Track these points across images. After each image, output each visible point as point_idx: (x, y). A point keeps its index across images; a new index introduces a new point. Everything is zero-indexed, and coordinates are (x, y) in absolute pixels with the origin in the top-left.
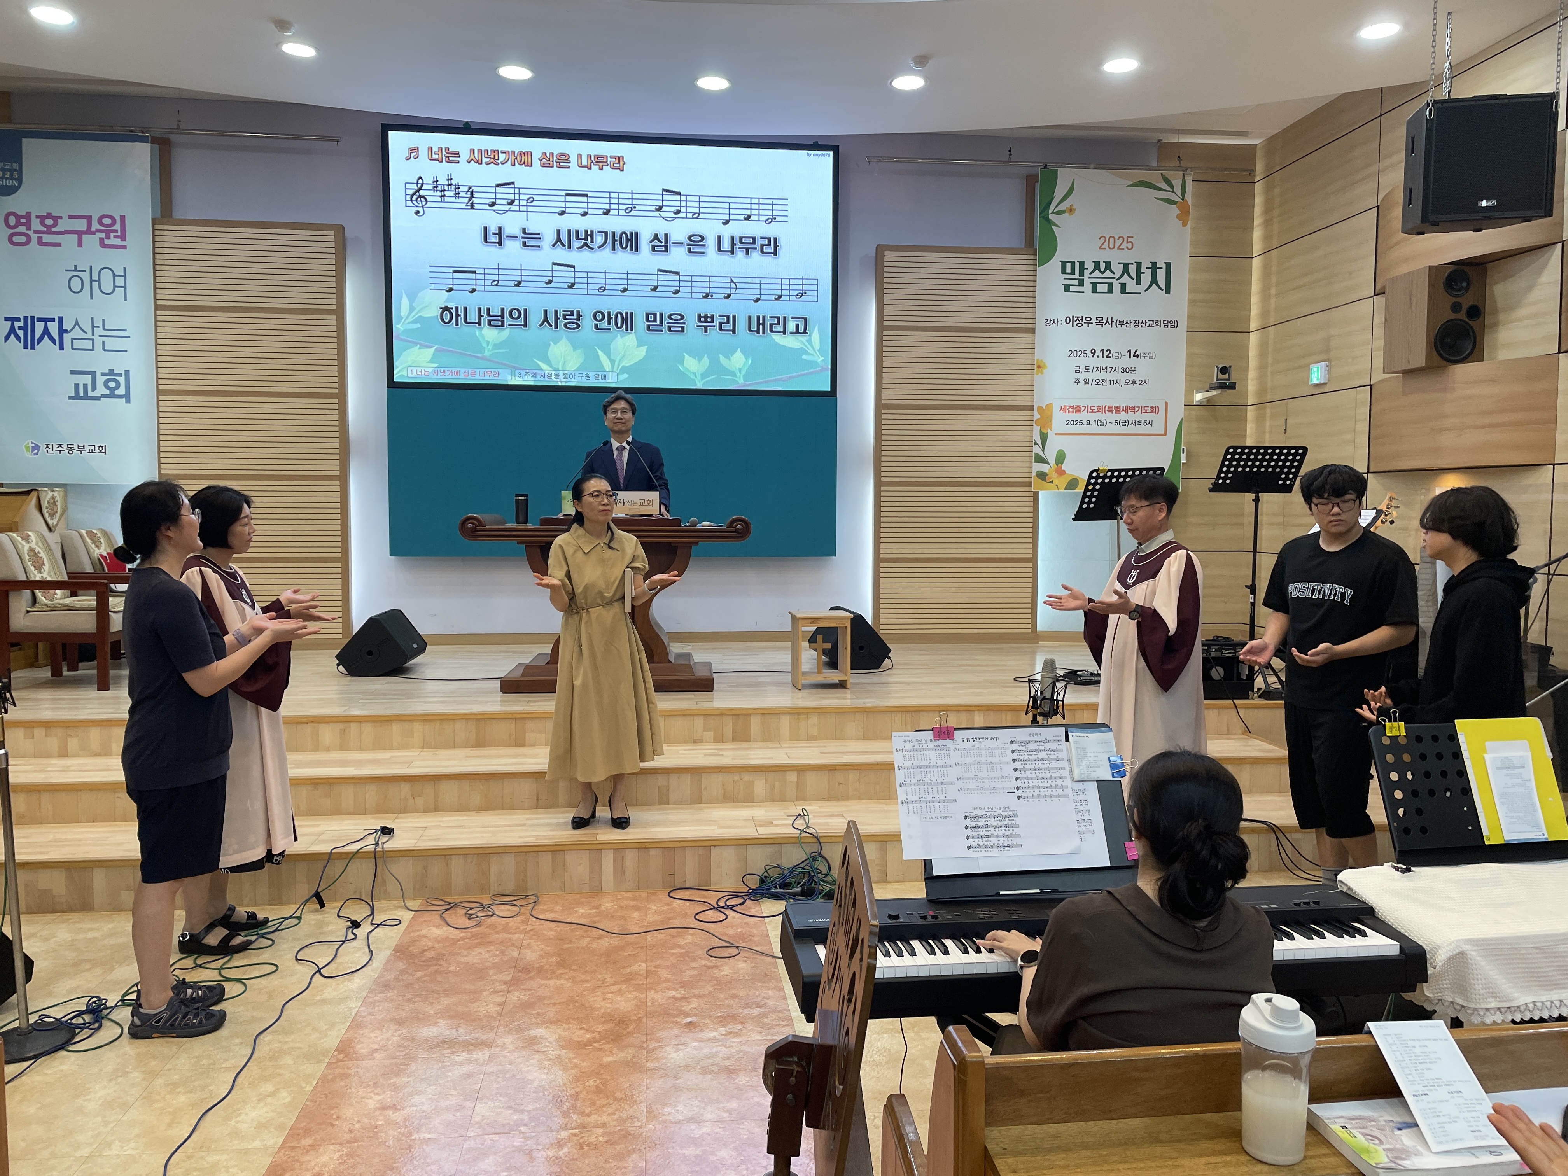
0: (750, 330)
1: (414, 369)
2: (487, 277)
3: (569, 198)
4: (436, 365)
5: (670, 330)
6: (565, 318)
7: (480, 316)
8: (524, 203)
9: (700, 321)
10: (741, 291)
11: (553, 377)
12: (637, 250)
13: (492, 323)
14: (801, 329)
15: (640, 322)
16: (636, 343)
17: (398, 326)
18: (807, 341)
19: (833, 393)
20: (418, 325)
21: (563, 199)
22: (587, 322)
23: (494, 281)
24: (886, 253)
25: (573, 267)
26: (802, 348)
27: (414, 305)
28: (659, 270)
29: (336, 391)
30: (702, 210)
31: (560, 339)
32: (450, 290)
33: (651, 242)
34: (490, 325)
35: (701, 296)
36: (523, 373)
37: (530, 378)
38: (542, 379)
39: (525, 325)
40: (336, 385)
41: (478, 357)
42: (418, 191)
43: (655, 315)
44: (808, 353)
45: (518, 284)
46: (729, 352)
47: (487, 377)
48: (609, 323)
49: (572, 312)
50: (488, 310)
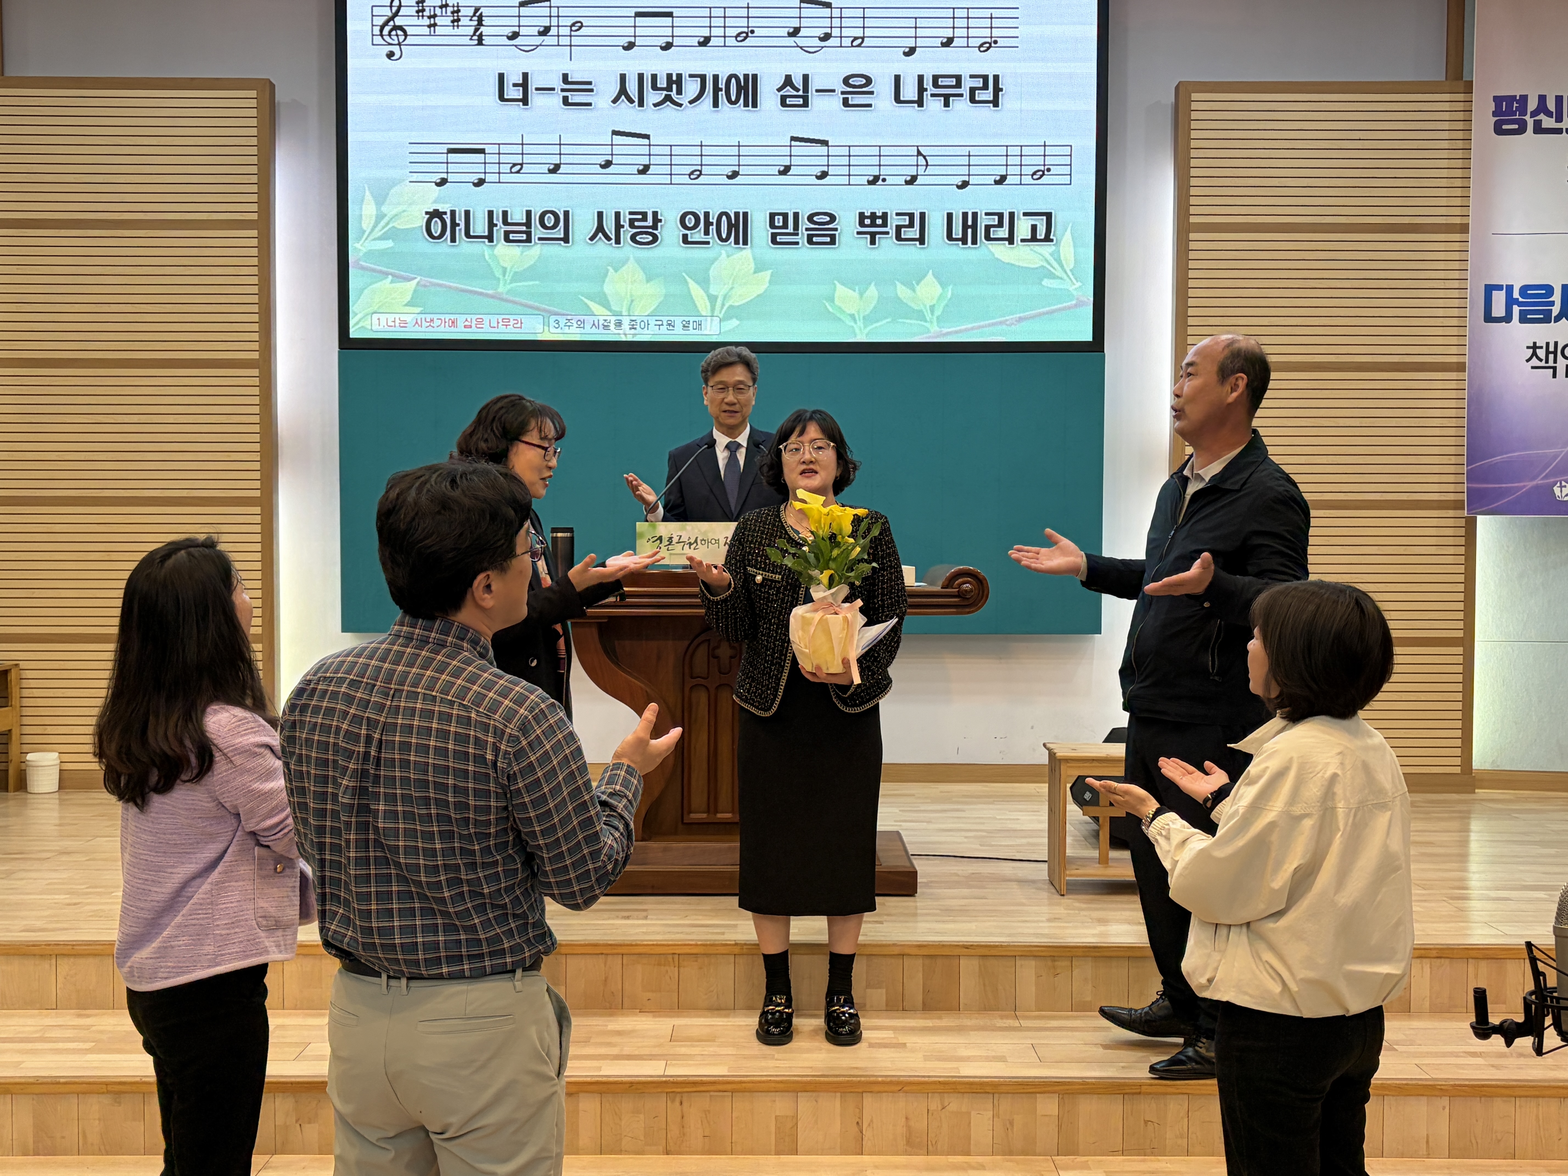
0: (950, 237)
1: (383, 317)
2: (503, 158)
3: (640, 21)
4: (419, 310)
5: (810, 241)
6: (632, 225)
7: (491, 225)
8: (565, 31)
9: (862, 224)
10: (937, 170)
11: (612, 326)
12: (755, 105)
13: (511, 237)
14: (1041, 234)
15: (760, 229)
16: (752, 265)
17: (358, 245)
18: (1052, 254)
19: (1097, 344)
20: (389, 244)
21: (631, 21)
22: (670, 231)
23: (515, 165)
24: (1194, 96)
25: (647, 137)
26: (1043, 266)
27: (384, 209)
28: (793, 139)
29: (256, 356)
30: (868, 32)
31: (625, 261)
32: (443, 182)
33: (779, 90)
34: (507, 239)
35: (864, 180)
36: (563, 321)
37: (574, 329)
38: (594, 330)
39: (566, 239)
40: (256, 346)
41: (487, 295)
42: (392, 18)
43: (785, 216)
44: (1052, 276)
45: (555, 169)
46: (913, 279)
47: (502, 328)
48: (707, 233)
49: (644, 215)
50: (505, 213)
